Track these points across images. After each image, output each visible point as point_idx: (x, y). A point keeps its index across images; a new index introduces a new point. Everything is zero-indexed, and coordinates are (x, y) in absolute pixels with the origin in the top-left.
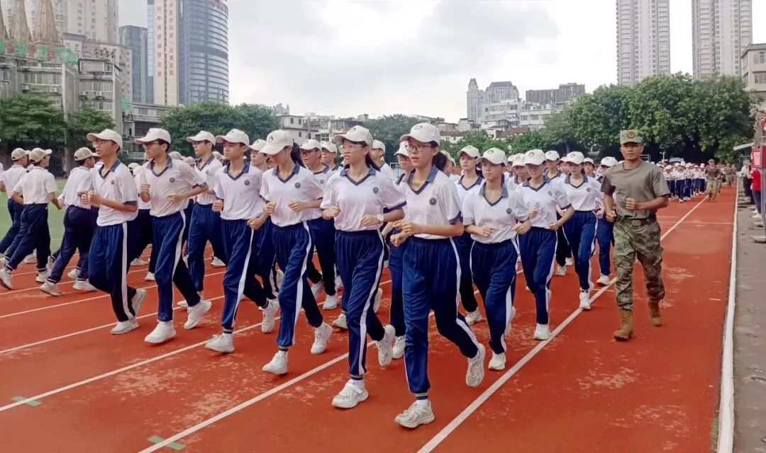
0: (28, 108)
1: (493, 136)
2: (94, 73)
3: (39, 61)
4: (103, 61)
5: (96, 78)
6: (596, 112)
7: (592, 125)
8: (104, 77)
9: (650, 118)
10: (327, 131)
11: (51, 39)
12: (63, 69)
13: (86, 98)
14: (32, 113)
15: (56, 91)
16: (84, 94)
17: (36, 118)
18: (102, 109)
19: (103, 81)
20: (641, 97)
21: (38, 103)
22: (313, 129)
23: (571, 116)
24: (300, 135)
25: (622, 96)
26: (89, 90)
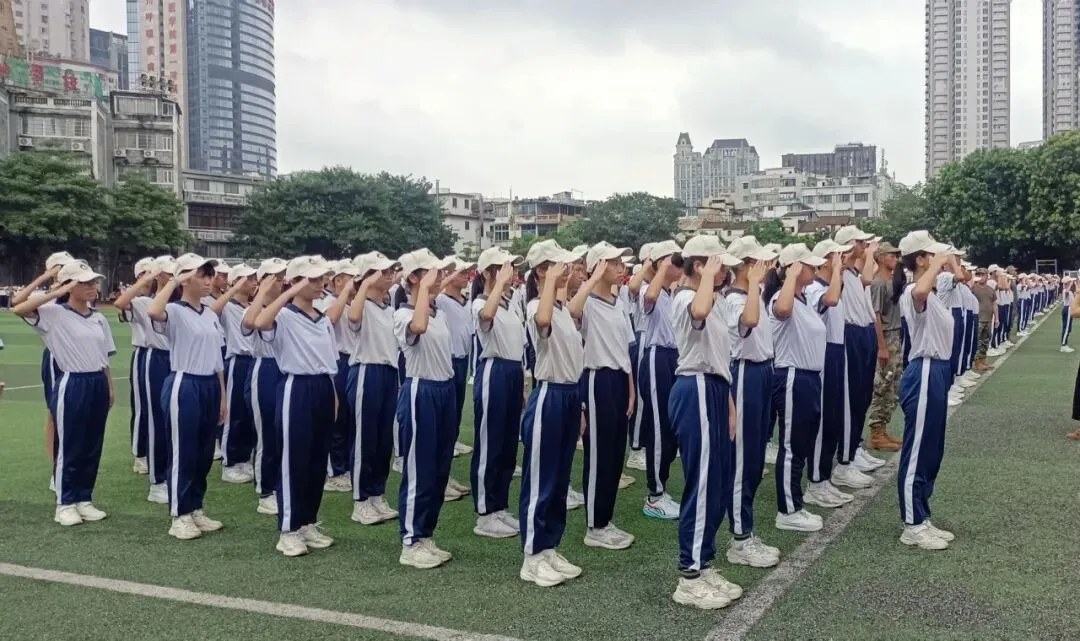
0: (41, 179)
1: (793, 229)
2: (140, 117)
3: (51, 95)
4: (156, 96)
5: (144, 127)
6: (975, 191)
7: (968, 213)
8: (158, 124)
9: (1064, 202)
10: (506, 220)
11: (10, 52)
12: (94, 110)
13: (126, 162)
14: (53, 189)
15: (81, 147)
16: (124, 154)
17: (61, 196)
18: (155, 181)
19: (158, 131)
20: (1049, 168)
21: (60, 170)
22: (487, 216)
23: (932, 198)
24: (467, 227)
25: (1017, 166)
26: (129, 147)
